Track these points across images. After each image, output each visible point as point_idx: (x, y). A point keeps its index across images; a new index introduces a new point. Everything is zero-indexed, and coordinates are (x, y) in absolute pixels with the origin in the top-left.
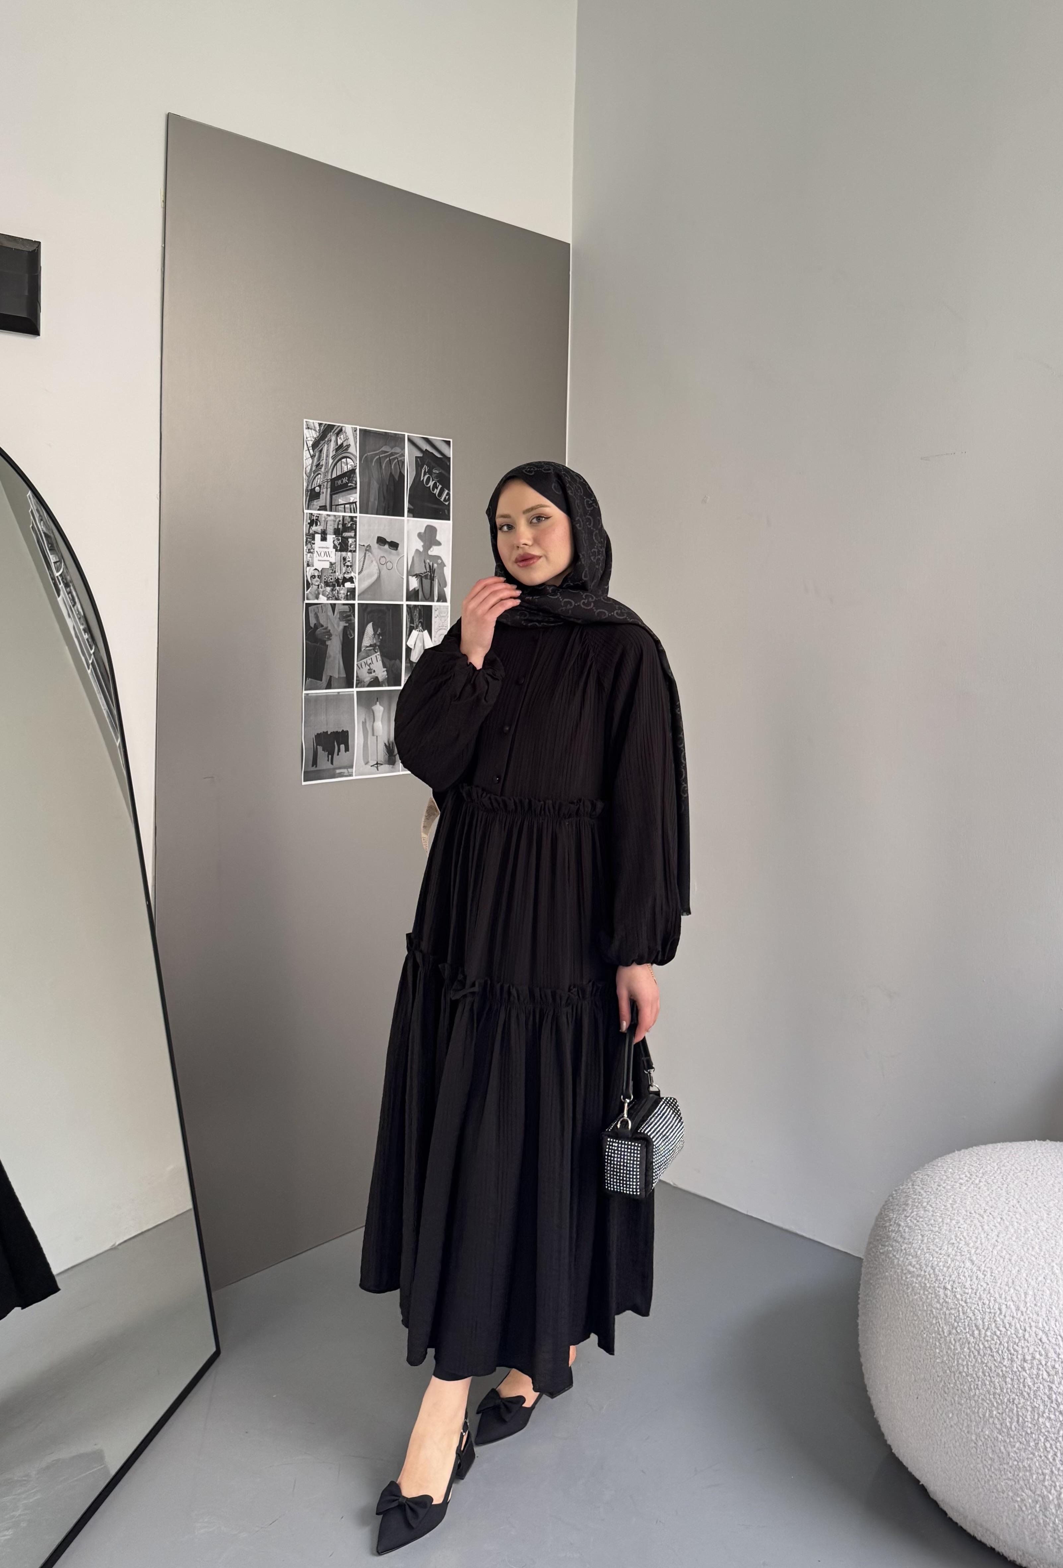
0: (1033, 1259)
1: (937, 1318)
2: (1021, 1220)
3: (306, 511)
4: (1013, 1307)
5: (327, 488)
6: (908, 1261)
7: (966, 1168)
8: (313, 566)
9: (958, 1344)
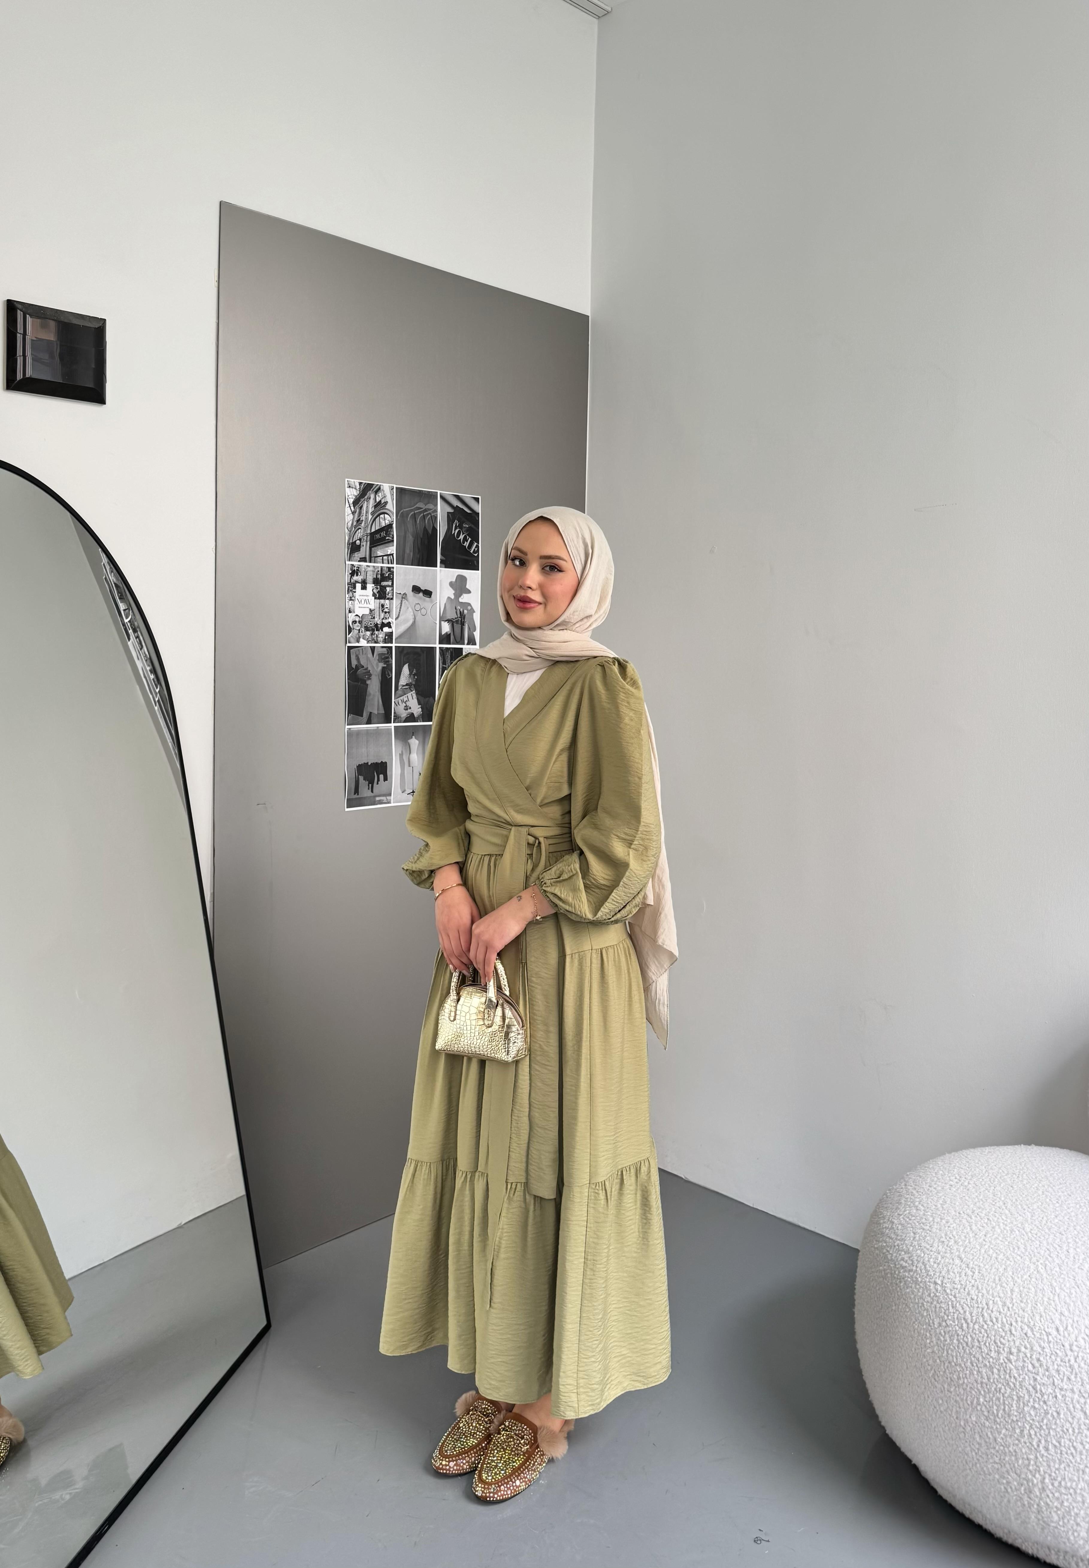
0: (1019, 1258)
1: (927, 1310)
2: (1006, 1221)
3: (347, 563)
4: (1000, 1303)
5: (366, 541)
6: (900, 1257)
7: (956, 1170)
8: (354, 612)
9: (947, 1336)
